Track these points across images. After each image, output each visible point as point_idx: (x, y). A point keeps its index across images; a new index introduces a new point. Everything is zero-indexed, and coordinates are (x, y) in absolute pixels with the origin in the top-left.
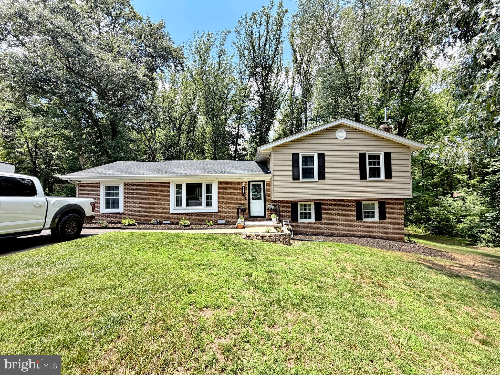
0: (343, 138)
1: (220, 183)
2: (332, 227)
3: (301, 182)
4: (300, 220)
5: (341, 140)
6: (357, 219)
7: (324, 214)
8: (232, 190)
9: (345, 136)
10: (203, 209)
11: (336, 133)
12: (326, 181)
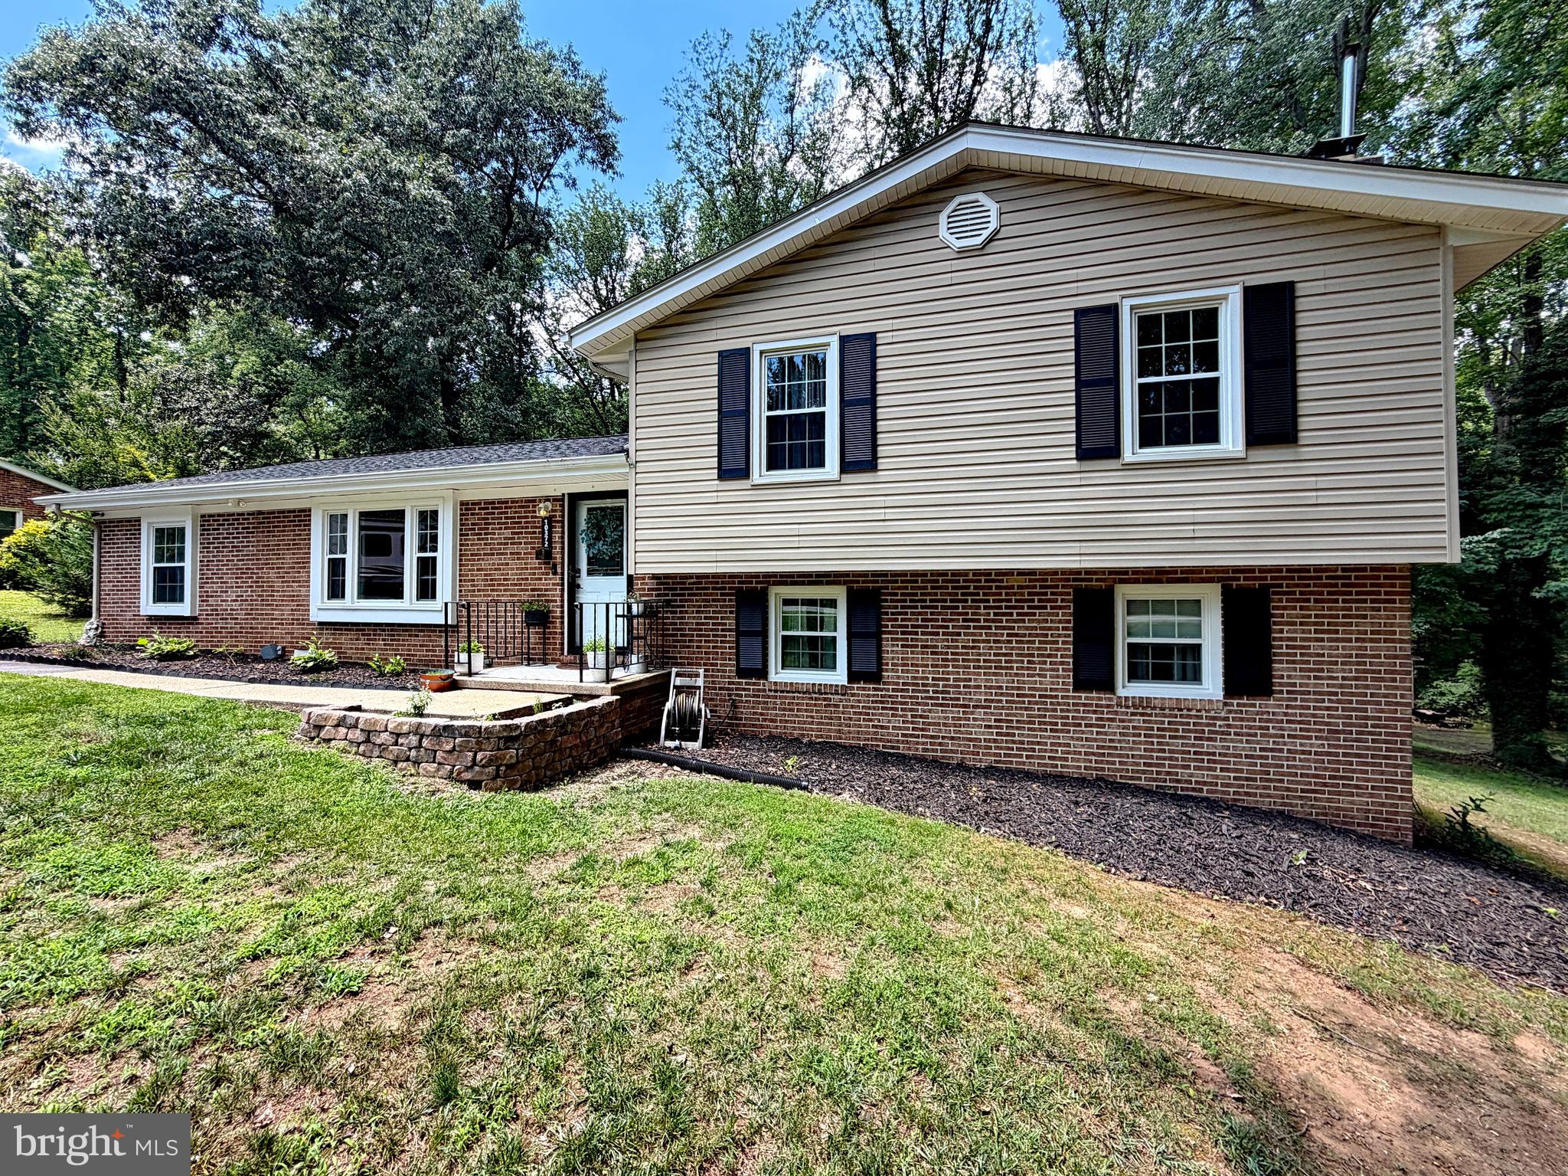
0: (978, 241)
1: (467, 508)
2: (938, 715)
3: (756, 487)
4: (779, 675)
5: (964, 253)
6: (1081, 684)
7: (892, 650)
8: (508, 533)
9: (993, 225)
10: (406, 609)
11: (943, 218)
12: (882, 475)
